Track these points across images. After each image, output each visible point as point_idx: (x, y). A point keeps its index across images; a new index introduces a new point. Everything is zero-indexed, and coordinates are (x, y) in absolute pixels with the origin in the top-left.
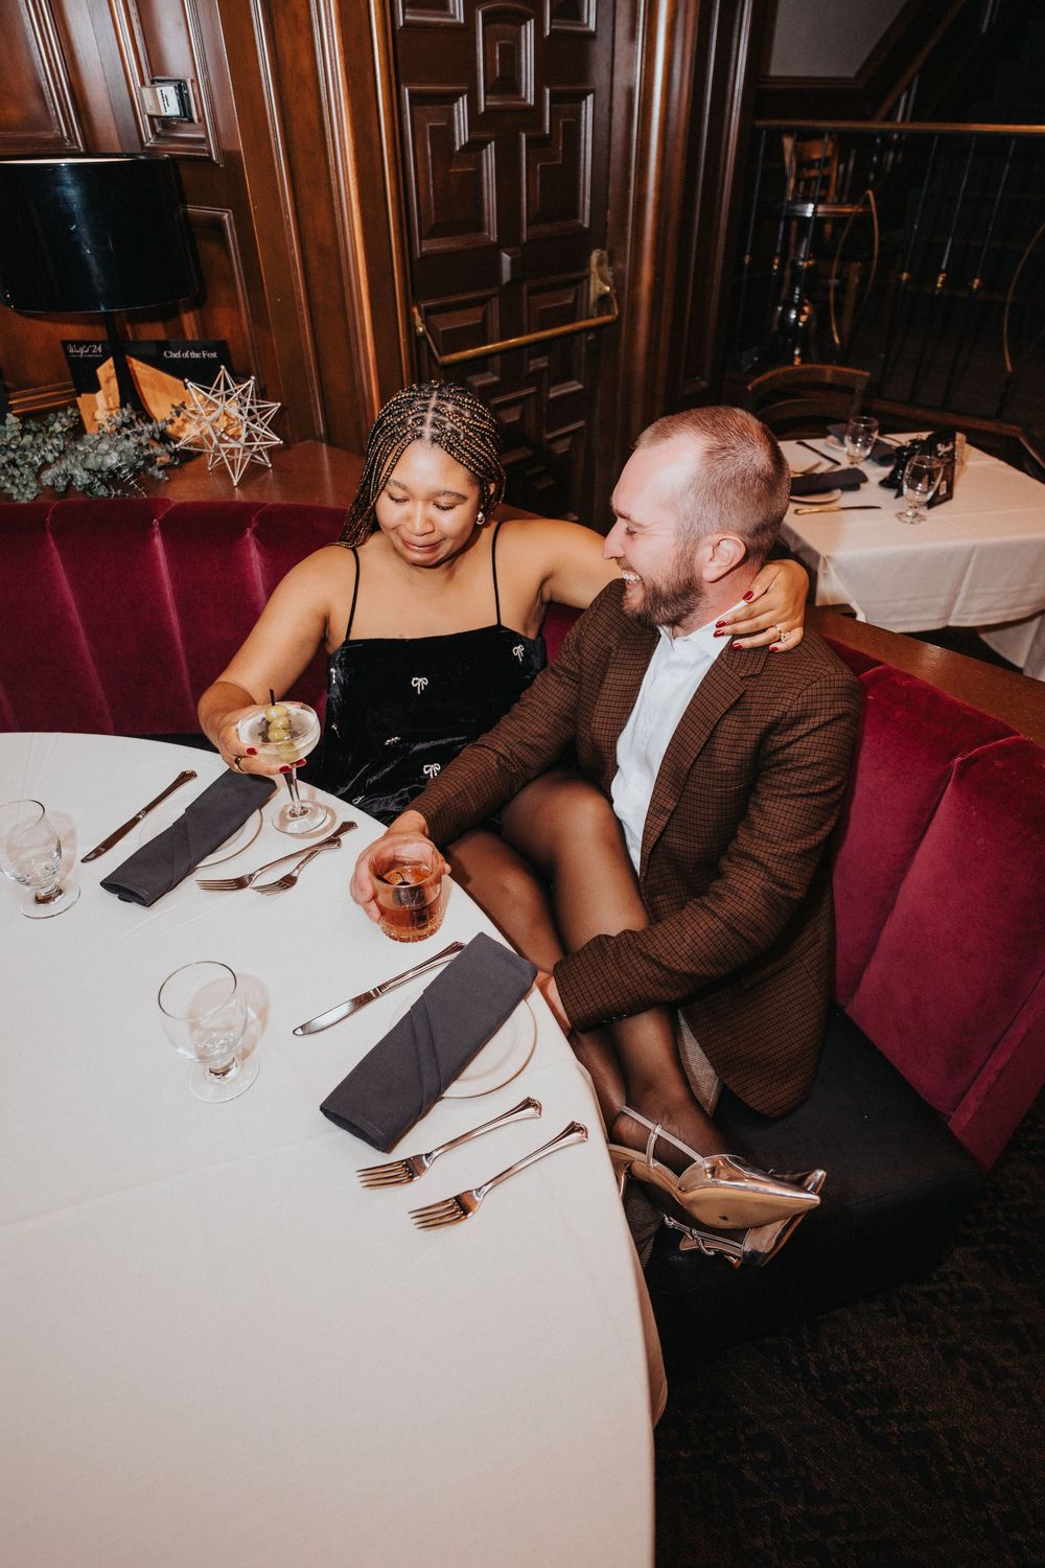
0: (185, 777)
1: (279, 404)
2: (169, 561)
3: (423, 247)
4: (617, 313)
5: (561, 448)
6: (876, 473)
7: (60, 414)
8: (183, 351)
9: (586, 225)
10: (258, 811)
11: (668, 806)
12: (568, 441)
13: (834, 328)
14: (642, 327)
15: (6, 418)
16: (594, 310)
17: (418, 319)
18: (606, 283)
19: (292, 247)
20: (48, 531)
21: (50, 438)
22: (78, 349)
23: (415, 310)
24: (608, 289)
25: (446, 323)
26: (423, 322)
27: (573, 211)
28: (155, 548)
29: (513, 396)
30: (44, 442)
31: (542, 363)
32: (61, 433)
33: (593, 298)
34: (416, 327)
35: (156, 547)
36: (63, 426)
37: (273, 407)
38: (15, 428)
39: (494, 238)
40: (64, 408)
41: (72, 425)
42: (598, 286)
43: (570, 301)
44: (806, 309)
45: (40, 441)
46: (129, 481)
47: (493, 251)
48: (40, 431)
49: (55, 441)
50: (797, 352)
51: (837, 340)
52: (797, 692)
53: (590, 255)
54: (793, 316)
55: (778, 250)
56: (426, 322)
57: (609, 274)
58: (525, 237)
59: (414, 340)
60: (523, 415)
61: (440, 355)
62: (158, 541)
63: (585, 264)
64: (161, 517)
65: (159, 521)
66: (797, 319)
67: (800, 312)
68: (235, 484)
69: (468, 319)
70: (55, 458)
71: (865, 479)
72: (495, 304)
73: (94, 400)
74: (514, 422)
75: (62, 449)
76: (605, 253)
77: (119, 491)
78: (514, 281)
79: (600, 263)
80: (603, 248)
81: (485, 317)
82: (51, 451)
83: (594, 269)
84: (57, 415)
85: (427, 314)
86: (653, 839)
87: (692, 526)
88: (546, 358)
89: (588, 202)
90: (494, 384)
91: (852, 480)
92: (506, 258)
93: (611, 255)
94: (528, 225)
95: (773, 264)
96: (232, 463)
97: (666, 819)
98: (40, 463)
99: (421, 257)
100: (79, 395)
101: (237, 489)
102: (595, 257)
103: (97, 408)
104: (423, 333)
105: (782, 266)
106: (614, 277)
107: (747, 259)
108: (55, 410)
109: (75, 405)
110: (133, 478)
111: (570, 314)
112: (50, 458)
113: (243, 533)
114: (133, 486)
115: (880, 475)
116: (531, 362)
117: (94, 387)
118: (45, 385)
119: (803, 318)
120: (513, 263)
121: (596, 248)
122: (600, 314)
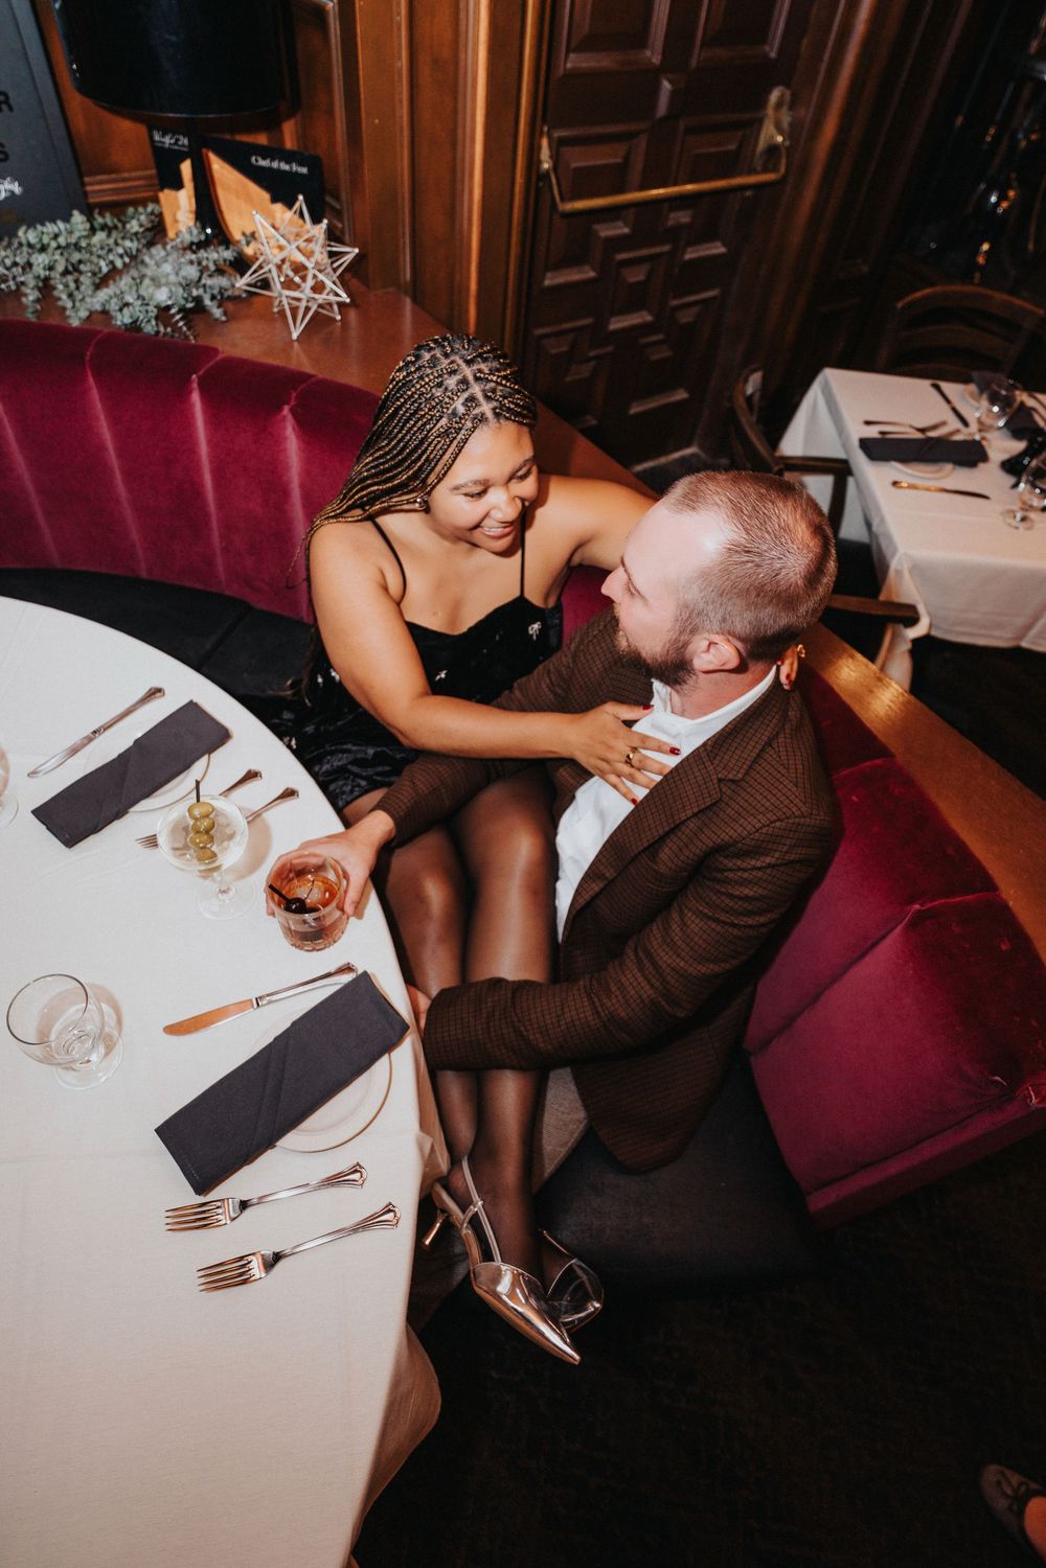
0: (155, 693)
1: (357, 250)
2: (206, 422)
3: (574, 62)
4: (783, 170)
5: (686, 317)
6: (1003, 446)
7: (141, 209)
8: (273, 160)
9: (773, 55)
10: (207, 756)
11: (607, 875)
12: (695, 310)
13: (1033, 229)
14: (809, 194)
15: (71, 215)
16: (758, 163)
17: (545, 153)
18: (780, 131)
19: (400, 58)
20: (87, 365)
21: (123, 238)
22: (163, 136)
23: (545, 142)
24: (780, 139)
25: (579, 159)
26: (551, 157)
27: (761, 34)
28: (192, 406)
29: (644, 252)
30: (116, 244)
31: (683, 217)
32: (136, 234)
33: (762, 144)
34: (540, 162)
35: (194, 404)
36: (141, 226)
37: (347, 253)
38: (81, 227)
39: (656, 60)
40: (143, 203)
41: (150, 225)
42: (772, 134)
43: (732, 147)
44: (1011, 194)
45: (111, 241)
46: (177, 322)
47: (653, 75)
48: (116, 227)
49: (128, 244)
50: (986, 247)
51: (1031, 246)
52: (758, 825)
53: (768, 92)
54: (993, 199)
55: (998, 117)
56: (555, 157)
57: (786, 119)
58: (694, 63)
59: (534, 179)
60: (649, 276)
61: (562, 200)
62: (196, 397)
63: (761, 103)
64: (201, 373)
65: (199, 378)
66: (997, 204)
67: (1002, 197)
68: (295, 336)
69: (605, 157)
70: (125, 265)
71: (984, 458)
72: (642, 143)
73: (176, 198)
74: (639, 283)
75: (134, 252)
76: (788, 93)
77: (169, 329)
78: (673, 114)
79: (779, 105)
80: (788, 86)
81: (627, 158)
82: (121, 256)
83: (770, 111)
84: (136, 210)
85: (557, 148)
86: (582, 902)
87: (690, 617)
88: (689, 212)
89: (782, 25)
90: (624, 237)
91: (970, 454)
92: (666, 85)
93: (794, 95)
94: (702, 46)
95: (986, 134)
96: (294, 311)
97: (601, 885)
98: (105, 269)
99: (564, 75)
100: (162, 189)
101: (296, 344)
102: (774, 96)
103: (178, 208)
104: (548, 171)
105: (997, 139)
106: (791, 125)
107: (959, 120)
108: (135, 203)
109: (156, 200)
110: (181, 319)
111: (728, 165)
112: (119, 264)
113: (280, 409)
114: (181, 327)
115: (1005, 451)
116: (672, 215)
117: (178, 185)
118: (129, 170)
119: (1005, 205)
120: (674, 94)
121: (778, 84)
122: (765, 170)
